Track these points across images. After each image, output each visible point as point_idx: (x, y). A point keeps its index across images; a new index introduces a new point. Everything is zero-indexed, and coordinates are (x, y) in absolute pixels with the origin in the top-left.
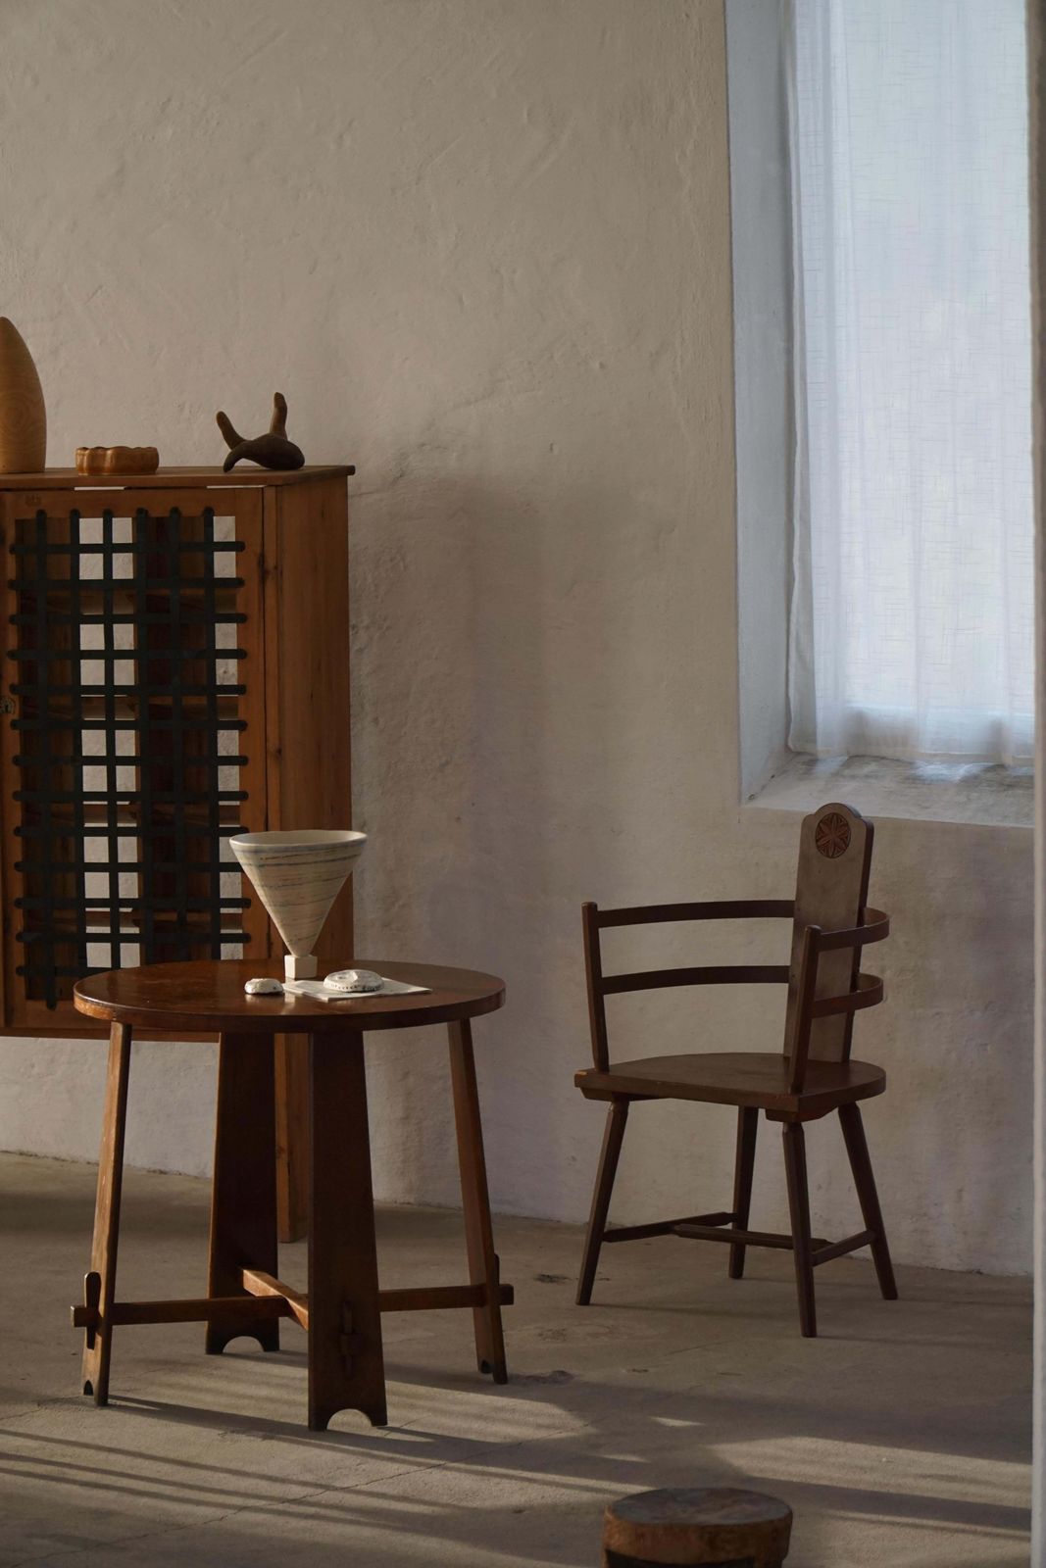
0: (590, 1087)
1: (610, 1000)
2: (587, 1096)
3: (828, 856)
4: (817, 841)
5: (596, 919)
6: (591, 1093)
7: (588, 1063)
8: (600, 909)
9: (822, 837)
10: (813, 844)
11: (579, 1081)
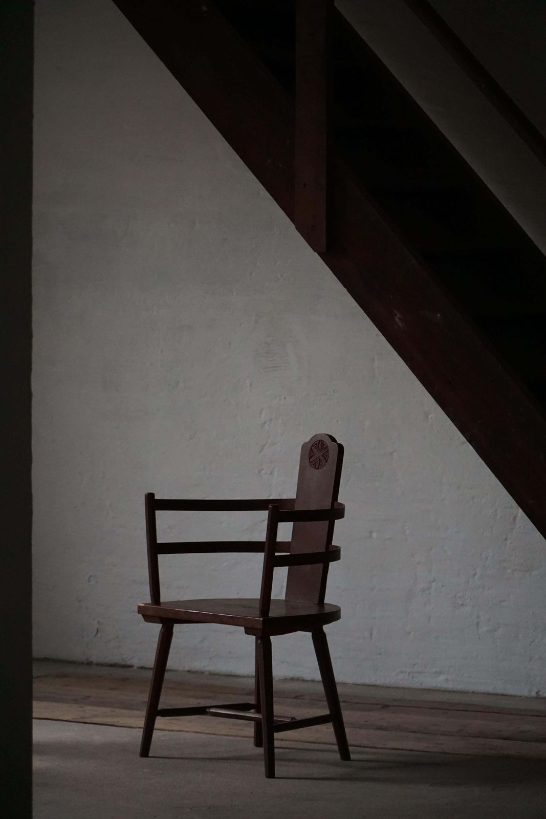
0: (148, 614)
1: (162, 558)
2: (146, 621)
3: (316, 469)
4: (310, 458)
5: (154, 504)
6: (148, 618)
7: (146, 598)
8: (156, 498)
9: (313, 456)
10: (307, 462)
11: (141, 610)
